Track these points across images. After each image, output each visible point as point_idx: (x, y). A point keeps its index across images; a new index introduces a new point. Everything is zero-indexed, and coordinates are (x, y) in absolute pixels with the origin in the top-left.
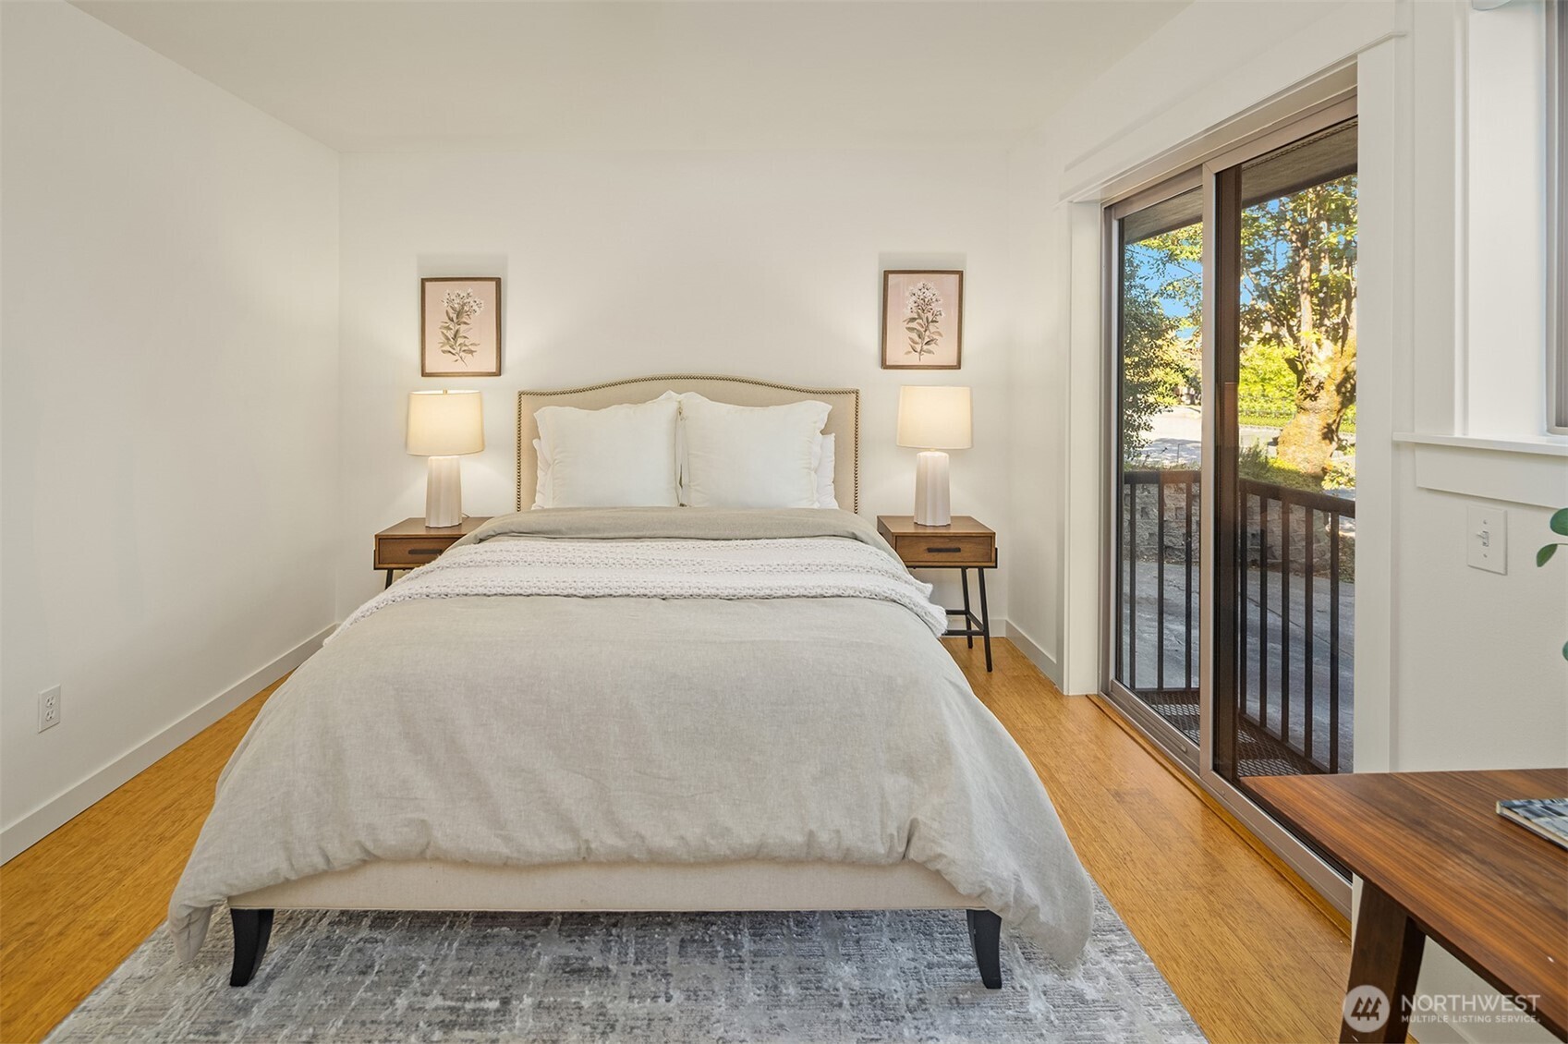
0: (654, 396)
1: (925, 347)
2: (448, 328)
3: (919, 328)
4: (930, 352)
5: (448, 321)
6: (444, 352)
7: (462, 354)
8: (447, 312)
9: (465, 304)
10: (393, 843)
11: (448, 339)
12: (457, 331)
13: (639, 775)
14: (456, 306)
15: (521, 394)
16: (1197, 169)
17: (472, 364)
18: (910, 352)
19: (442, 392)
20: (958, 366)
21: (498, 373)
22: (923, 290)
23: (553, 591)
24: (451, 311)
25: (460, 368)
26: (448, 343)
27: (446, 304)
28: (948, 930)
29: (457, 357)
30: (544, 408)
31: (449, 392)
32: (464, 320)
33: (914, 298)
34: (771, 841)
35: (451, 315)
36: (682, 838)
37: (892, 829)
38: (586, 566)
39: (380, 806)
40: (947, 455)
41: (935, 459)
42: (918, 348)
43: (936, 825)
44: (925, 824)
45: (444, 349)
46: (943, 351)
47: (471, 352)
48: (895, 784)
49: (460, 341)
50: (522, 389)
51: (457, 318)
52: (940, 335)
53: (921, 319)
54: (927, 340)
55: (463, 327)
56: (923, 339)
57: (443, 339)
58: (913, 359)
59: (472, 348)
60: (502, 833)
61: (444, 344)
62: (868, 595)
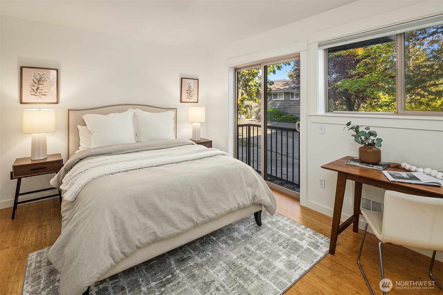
0: (126, 110)
1: (190, 97)
2: (34, 86)
3: (189, 92)
4: (191, 99)
5: (34, 83)
6: (31, 95)
7: (40, 96)
8: (33, 80)
9: (42, 77)
10: (146, 241)
11: (34, 90)
12: (38, 87)
13: (203, 202)
14: (37, 78)
15: (69, 110)
16: (260, 64)
17: (44, 99)
18: (187, 99)
19: (38, 110)
20: (198, 102)
21: (57, 103)
22: (190, 83)
23: (146, 166)
24: (35, 80)
25: (39, 100)
26: (34, 92)
27: (33, 77)
28: (246, 220)
29: (38, 97)
30: (86, 115)
31: (41, 110)
32: (41, 83)
33: (188, 85)
34: (232, 208)
35: (35, 81)
36: (216, 213)
37: (251, 198)
38: (140, 160)
39: (139, 233)
40: (200, 124)
41: (197, 125)
42: (189, 97)
43: (259, 194)
44: (257, 195)
45: (31, 93)
46: (194, 99)
47: (45, 95)
48: (249, 189)
49: (39, 91)
50: (69, 108)
51: (38, 82)
52: (194, 94)
53: (190, 90)
54: (191, 95)
55: (41, 86)
56: (190, 95)
57: (31, 90)
58: (188, 100)
59: (45, 94)
60: (176, 227)
61: (31, 92)
62: (220, 154)
